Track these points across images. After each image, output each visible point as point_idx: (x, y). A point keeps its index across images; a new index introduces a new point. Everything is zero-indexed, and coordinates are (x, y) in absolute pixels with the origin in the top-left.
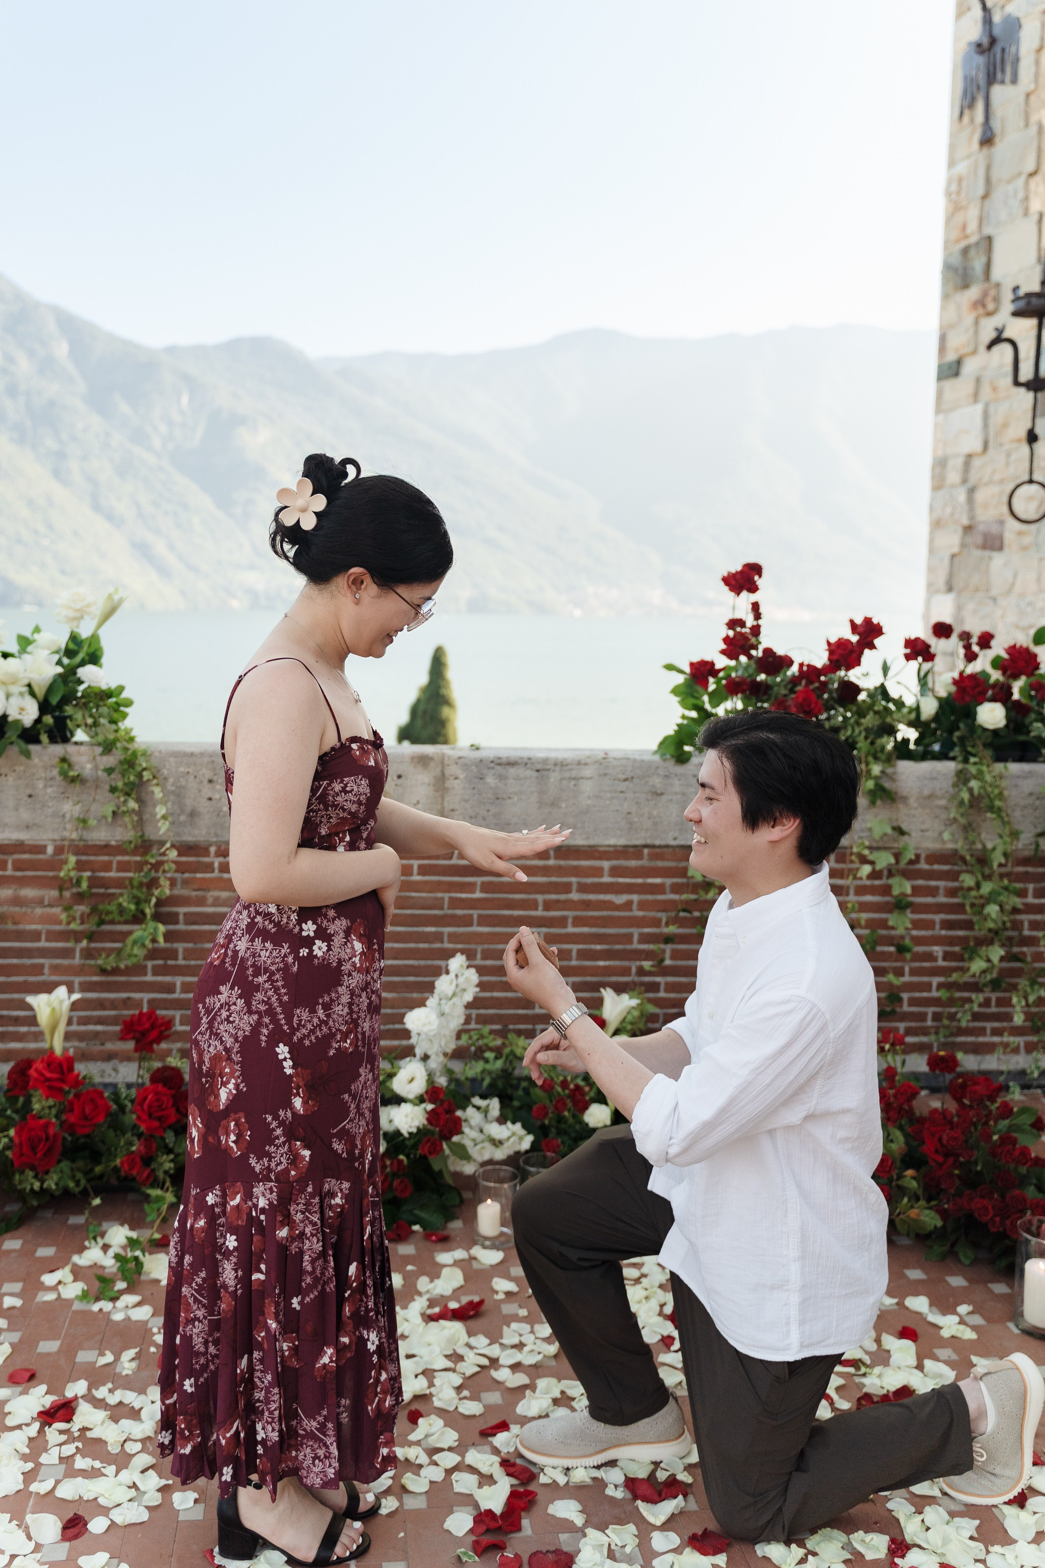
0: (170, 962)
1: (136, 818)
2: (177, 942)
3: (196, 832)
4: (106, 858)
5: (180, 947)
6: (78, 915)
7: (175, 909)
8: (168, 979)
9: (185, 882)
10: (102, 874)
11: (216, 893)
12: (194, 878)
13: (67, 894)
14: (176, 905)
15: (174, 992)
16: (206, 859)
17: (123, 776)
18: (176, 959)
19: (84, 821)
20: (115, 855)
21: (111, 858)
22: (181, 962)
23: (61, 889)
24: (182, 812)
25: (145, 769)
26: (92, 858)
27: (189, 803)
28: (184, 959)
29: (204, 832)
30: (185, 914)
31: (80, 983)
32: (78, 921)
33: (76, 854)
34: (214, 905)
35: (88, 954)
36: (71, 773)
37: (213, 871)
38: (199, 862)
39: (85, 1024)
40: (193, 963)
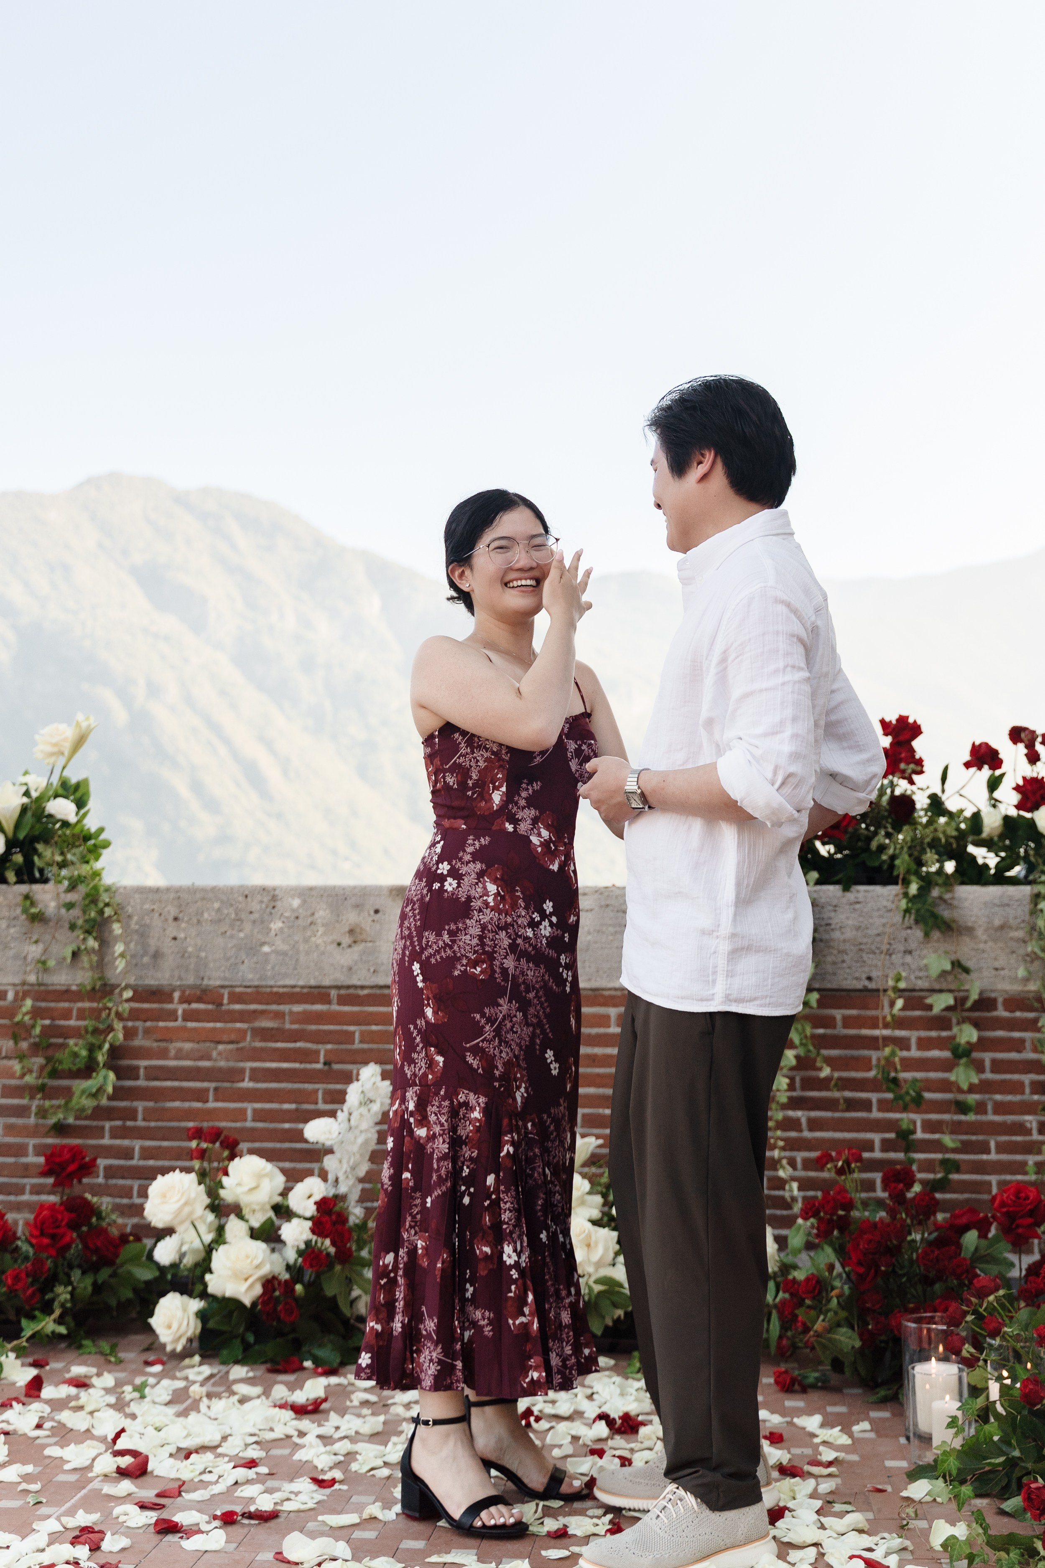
0: (129, 1123)
1: (95, 958)
2: (137, 1100)
3: (159, 975)
4: (66, 1005)
5: (140, 1106)
6: (35, 1068)
7: (135, 1062)
8: (126, 1142)
9: (147, 1032)
10: (62, 1023)
11: (179, 1045)
12: (157, 1027)
13: (24, 1045)
14: (137, 1058)
15: (132, 1158)
16: (169, 1006)
17: (84, 912)
18: (135, 1119)
19: (44, 963)
20: (75, 1002)
21: (72, 1005)
22: (140, 1123)
23: (16, 1038)
24: (145, 953)
25: (107, 905)
26: (52, 1005)
27: (153, 942)
28: (144, 1119)
29: (167, 975)
30: (146, 1068)
31: (34, 1146)
32: (34, 1075)
33: (36, 999)
34: (177, 1058)
35: (42, 1113)
36: (33, 910)
37: (176, 1020)
38: (162, 1010)
39: (38, 1193)
40: (153, 1124)
